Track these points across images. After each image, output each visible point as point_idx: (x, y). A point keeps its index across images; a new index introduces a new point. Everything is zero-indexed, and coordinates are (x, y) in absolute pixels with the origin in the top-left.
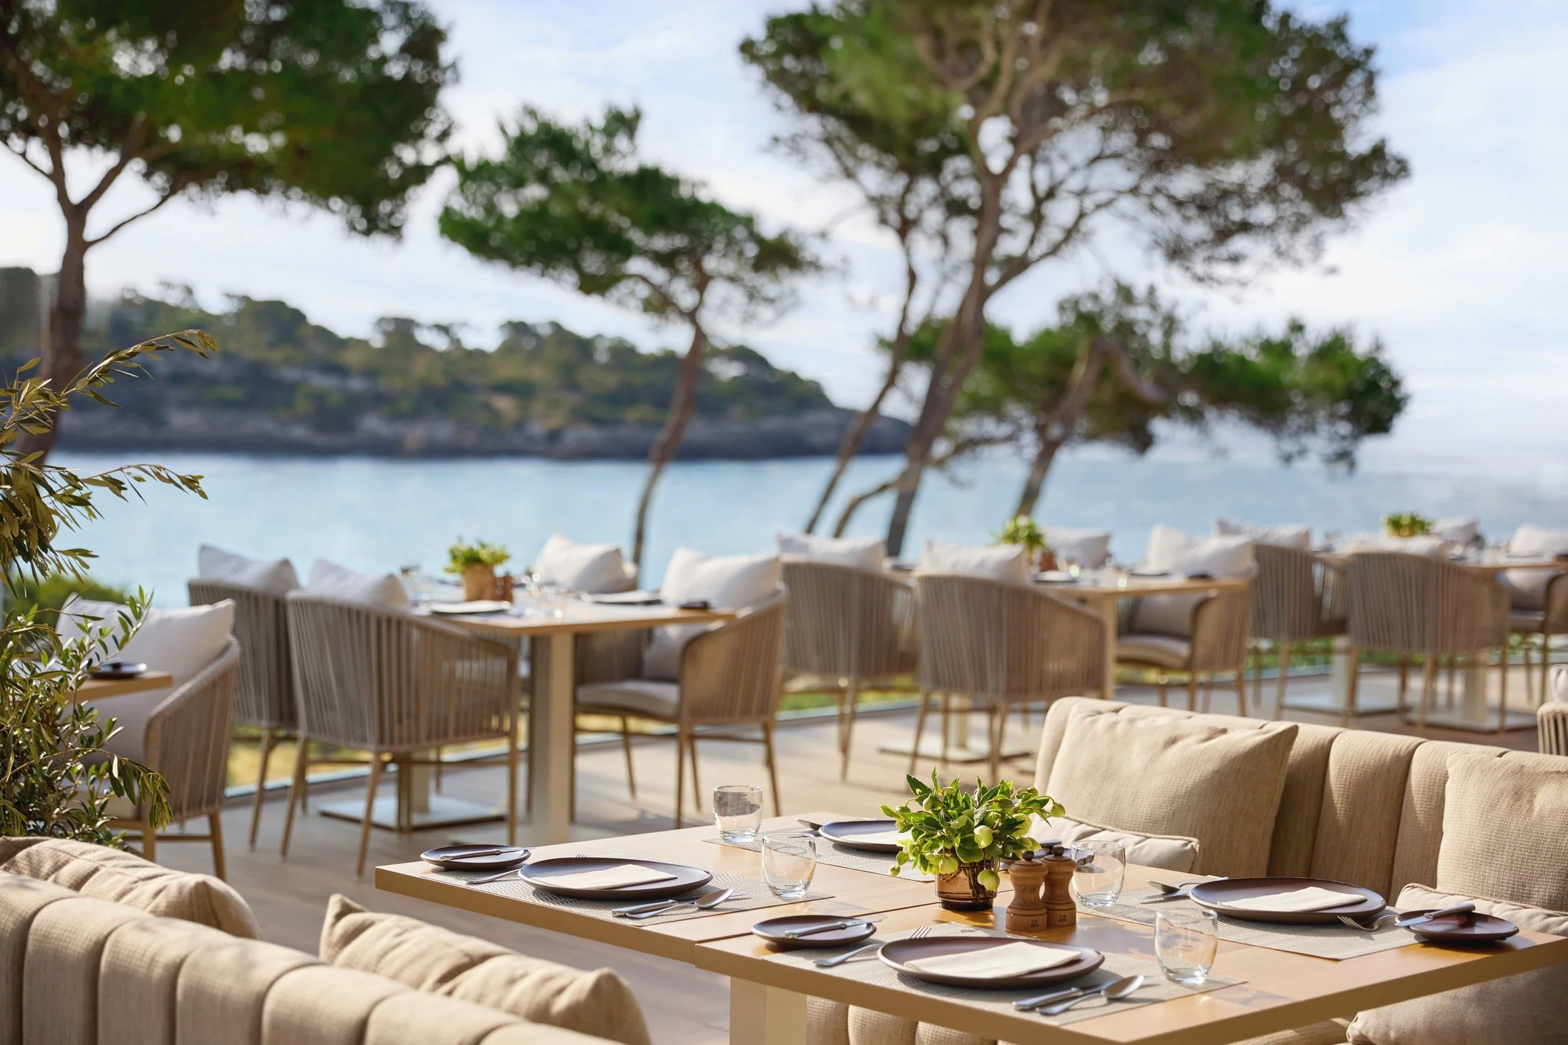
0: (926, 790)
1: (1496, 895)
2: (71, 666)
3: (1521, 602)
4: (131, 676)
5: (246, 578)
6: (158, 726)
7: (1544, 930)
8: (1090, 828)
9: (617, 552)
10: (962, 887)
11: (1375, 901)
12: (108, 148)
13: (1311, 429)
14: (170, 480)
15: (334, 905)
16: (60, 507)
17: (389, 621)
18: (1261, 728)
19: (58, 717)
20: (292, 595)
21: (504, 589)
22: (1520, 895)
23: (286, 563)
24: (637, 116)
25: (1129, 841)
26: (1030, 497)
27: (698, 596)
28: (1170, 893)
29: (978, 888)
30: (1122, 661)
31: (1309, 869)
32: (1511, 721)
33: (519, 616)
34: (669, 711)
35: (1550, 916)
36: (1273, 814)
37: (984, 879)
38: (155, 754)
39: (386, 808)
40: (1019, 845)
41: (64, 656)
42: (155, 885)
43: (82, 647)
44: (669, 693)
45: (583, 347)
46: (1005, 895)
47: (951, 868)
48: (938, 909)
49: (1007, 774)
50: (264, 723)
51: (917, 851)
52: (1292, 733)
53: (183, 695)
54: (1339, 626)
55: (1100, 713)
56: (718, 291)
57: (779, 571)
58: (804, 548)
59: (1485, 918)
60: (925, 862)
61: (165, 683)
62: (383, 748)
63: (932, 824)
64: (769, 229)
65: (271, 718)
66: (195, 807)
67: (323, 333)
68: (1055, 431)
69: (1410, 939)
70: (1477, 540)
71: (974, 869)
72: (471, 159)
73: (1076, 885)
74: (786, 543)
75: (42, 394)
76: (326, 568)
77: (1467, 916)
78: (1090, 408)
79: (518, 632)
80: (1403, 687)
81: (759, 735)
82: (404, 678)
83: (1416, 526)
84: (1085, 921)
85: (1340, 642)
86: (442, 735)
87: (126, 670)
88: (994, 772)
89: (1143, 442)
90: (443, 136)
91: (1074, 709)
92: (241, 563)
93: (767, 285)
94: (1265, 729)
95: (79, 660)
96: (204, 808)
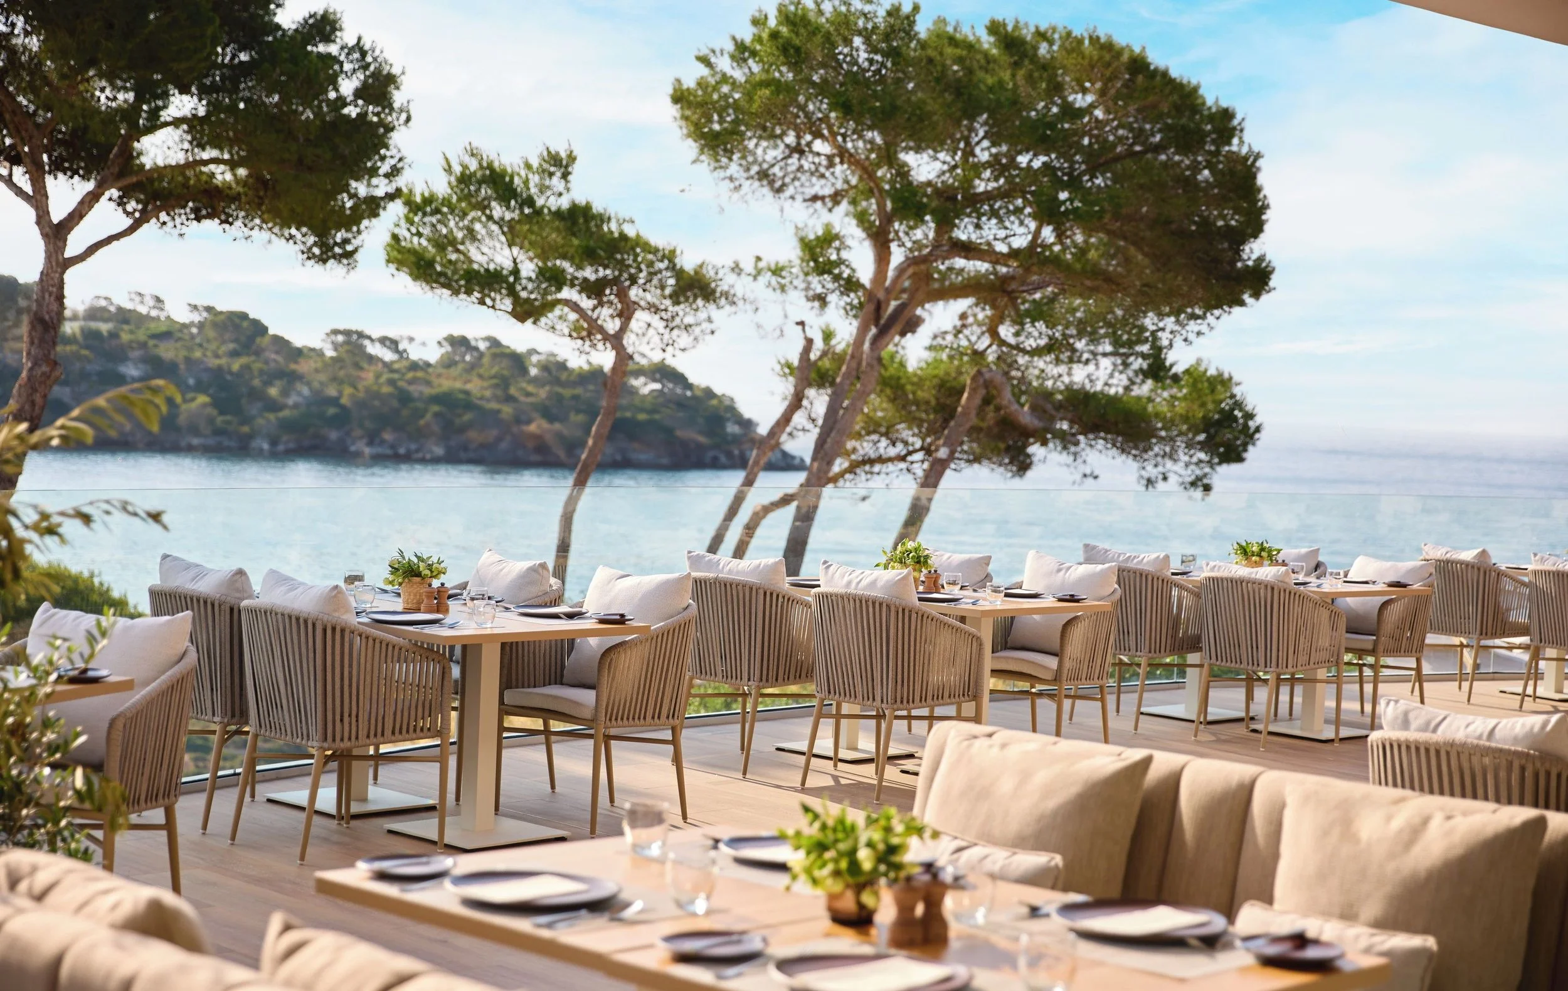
0: (816, 816)
1: (1327, 914)
2: (40, 679)
3: (1356, 626)
4: (96, 680)
5: (204, 587)
6: (120, 725)
7: (1368, 951)
8: (964, 844)
9: (543, 566)
10: (848, 903)
11: (1216, 922)
12: (85, 178)
13: (1172, 456)
14: (135, 514)
15: (276, 921)
16: (33, 535)
17: (334, 629)
18: (1119, 755)
19: (28, 725)
20: (245, 603)
21: (440, 600)
22: (1348, 915)
23: (241, 573)
24: (572, 158)
25: (999, 857)
26: (916, 515)
27: (616, 610)
28: (1034, 912)
29: (861, 906)
30: (995, 672)
31: (1160, 887)
32: (1345, 732)
33: (452, 627)
34: (587, 714)
35: (1373, 935)
36: (1129, 833)
37: (867, 899)
38: (117, 752)
39: (327, 797)
40: (898, 867)
41: (34, 670)
42: (111, 899)
43: (51, 662)
44: (587, 697)
45: (517, 361)
46: (886, 911)
47: (837, 886)
48: (826, 923)
49: (892, 773)
50: (217, 719)
51: (808, 871)
52: (1147, 762)
53: (144, 697)
54: (1194, 644)
55: (975, 737)
56: (641, 318)
57: (690, 583)
58: (711, 565)
59: (1316, 942)
60: (815, 881)
61: (127, 686)
62: (326, 745)
63: (821, 847)
64: (688, 262)
65: (223, 716)
66: (152, 799)
67: (280, 342)
68: (943, 453)
69: (1249, 960)
70: (1318, 568)
71: (859, 888)
72: (419, 192)
73: (949, 903)
74: (695, 560)
75: (19, 437)
76: (276, 578)
77: (1300, 940)
78: (974, 432)
79: (453, 640)
80: (1250, 697)
81: (667, 735)
82: (346, 682)
83: (1264, 554)
84: (959, 938)
85: (1193, 658)
86: (379, 734)
87: (91, 674)
88: (880, 773)
89: (1022, 465)
90: (395, 172)
91: (952, 733)
92: (200, 572)
93: (685, 313)
94: (1123, 756)
95: (48, 674)
96: (161, 801)
